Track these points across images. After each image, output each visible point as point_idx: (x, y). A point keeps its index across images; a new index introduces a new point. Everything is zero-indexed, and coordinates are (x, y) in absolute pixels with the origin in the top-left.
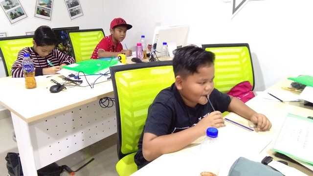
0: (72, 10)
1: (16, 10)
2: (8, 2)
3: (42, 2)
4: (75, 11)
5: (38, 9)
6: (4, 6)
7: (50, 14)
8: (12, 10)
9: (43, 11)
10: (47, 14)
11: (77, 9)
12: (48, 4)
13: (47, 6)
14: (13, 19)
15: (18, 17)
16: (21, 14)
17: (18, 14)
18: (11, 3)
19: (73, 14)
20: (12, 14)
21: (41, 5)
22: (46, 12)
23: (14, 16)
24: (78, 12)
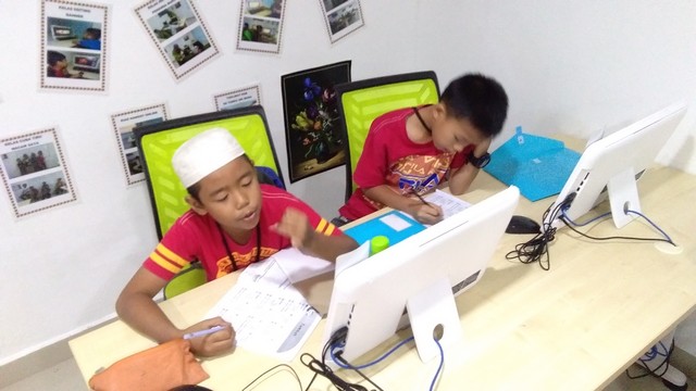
0: (334, 15)
1: (187, 39)
2: (166, 18)
3: (255, 5)
4: (343, 18)
5: (246, 25)
6: (156, 31)
7: (278, 36)
8: (176, 38)
9: (260, 28)
10: (269, 36)
11: (349, 10)
12: (271, 9)
13: (269, 12)
14: (181, 63)
15: (194, 55)
16: (202, 47)
17: (194, 49)
18: (174, 20)
19: (336, 27)
20: (177, 50)
21: (253, 12)
22: (266, 31)
23: (183, 56)
24: (350, 18)
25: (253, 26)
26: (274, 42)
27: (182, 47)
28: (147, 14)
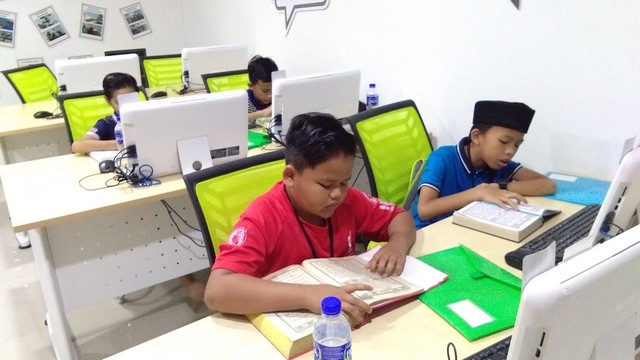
0: (133, 26)
1: (54, 30)
2: (44, 20)
3: (88, 18)
4: (139, 27)
5: (84, 27)
6: (39, 25)
7: (101, 33)
8: (48, 29)
9: (91, 29)
10: (96, 32)
11: (142, 24)
12: (97, 20)
13: (96, 22)
14: (51, 40)
15: (58, 37)
16: (61, 34)
17: (57, 34)
18: (48, 21)
19: (135, 31)
20: (49, 34)
21: (87, 21)
22: (95, 30)
23: (52, 37)
24: (144, 28)
25: (88, 27)
26: (99, 35)
27: (51, 33)
28: (35, 18)
